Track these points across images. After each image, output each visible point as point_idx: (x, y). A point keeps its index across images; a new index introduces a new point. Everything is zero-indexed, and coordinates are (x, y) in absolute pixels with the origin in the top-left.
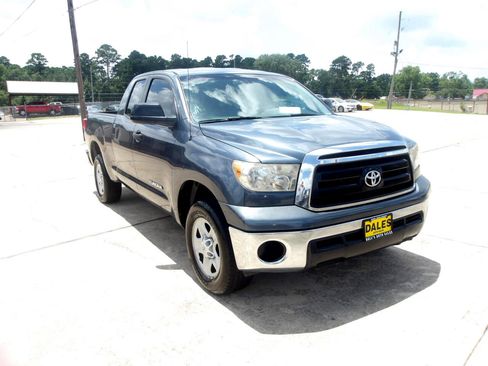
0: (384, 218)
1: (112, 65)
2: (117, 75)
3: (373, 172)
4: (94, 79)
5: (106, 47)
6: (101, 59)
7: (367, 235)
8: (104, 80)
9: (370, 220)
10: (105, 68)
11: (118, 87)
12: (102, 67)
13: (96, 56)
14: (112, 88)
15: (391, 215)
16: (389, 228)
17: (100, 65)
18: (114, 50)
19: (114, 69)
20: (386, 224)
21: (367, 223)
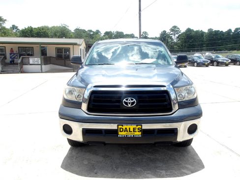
0: (135, 126)
1: (177, 35)
2: (178, 40)
3: (129, 98)
4: (168, 42)
5: (175, 27)
6: (172, 33)
7: (120, 133)
8: (172, 43)
9: (122, 126)
10: (173, 37)
11: (178, 46)
12: (172, 37)
13: (170, 31)
14: (175, 46)
15: (141, 126)
16: (140, 133)
17: (171, 36)
18: (178, 28)
19: (178, 37)
20: (137, 130)
21: (120, 127)
